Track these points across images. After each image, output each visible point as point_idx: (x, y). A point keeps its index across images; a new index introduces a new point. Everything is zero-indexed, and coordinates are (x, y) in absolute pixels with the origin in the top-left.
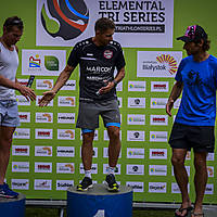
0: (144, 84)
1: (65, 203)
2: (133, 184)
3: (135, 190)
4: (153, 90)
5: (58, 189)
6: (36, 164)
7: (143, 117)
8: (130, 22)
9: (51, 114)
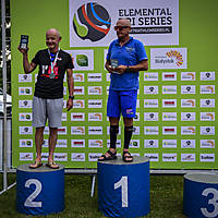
0: (157, 74)
1: (96, 171)
2: (150, 155)
3: (151, 160)
4: (164, 79)
5: (90, 160)
6: (73, 141)
7: (157, 101)
8: (144, 26)
9: (83, 101)
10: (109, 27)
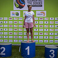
0: (38, 18)
1: (21, 45)
2: (36, 40)
4: (40, 19)
5: (19, 42)
6: (14, 36)
7: (38, 26)
8: (34, 4)
9: (17, 25)
10: (25, 5)
